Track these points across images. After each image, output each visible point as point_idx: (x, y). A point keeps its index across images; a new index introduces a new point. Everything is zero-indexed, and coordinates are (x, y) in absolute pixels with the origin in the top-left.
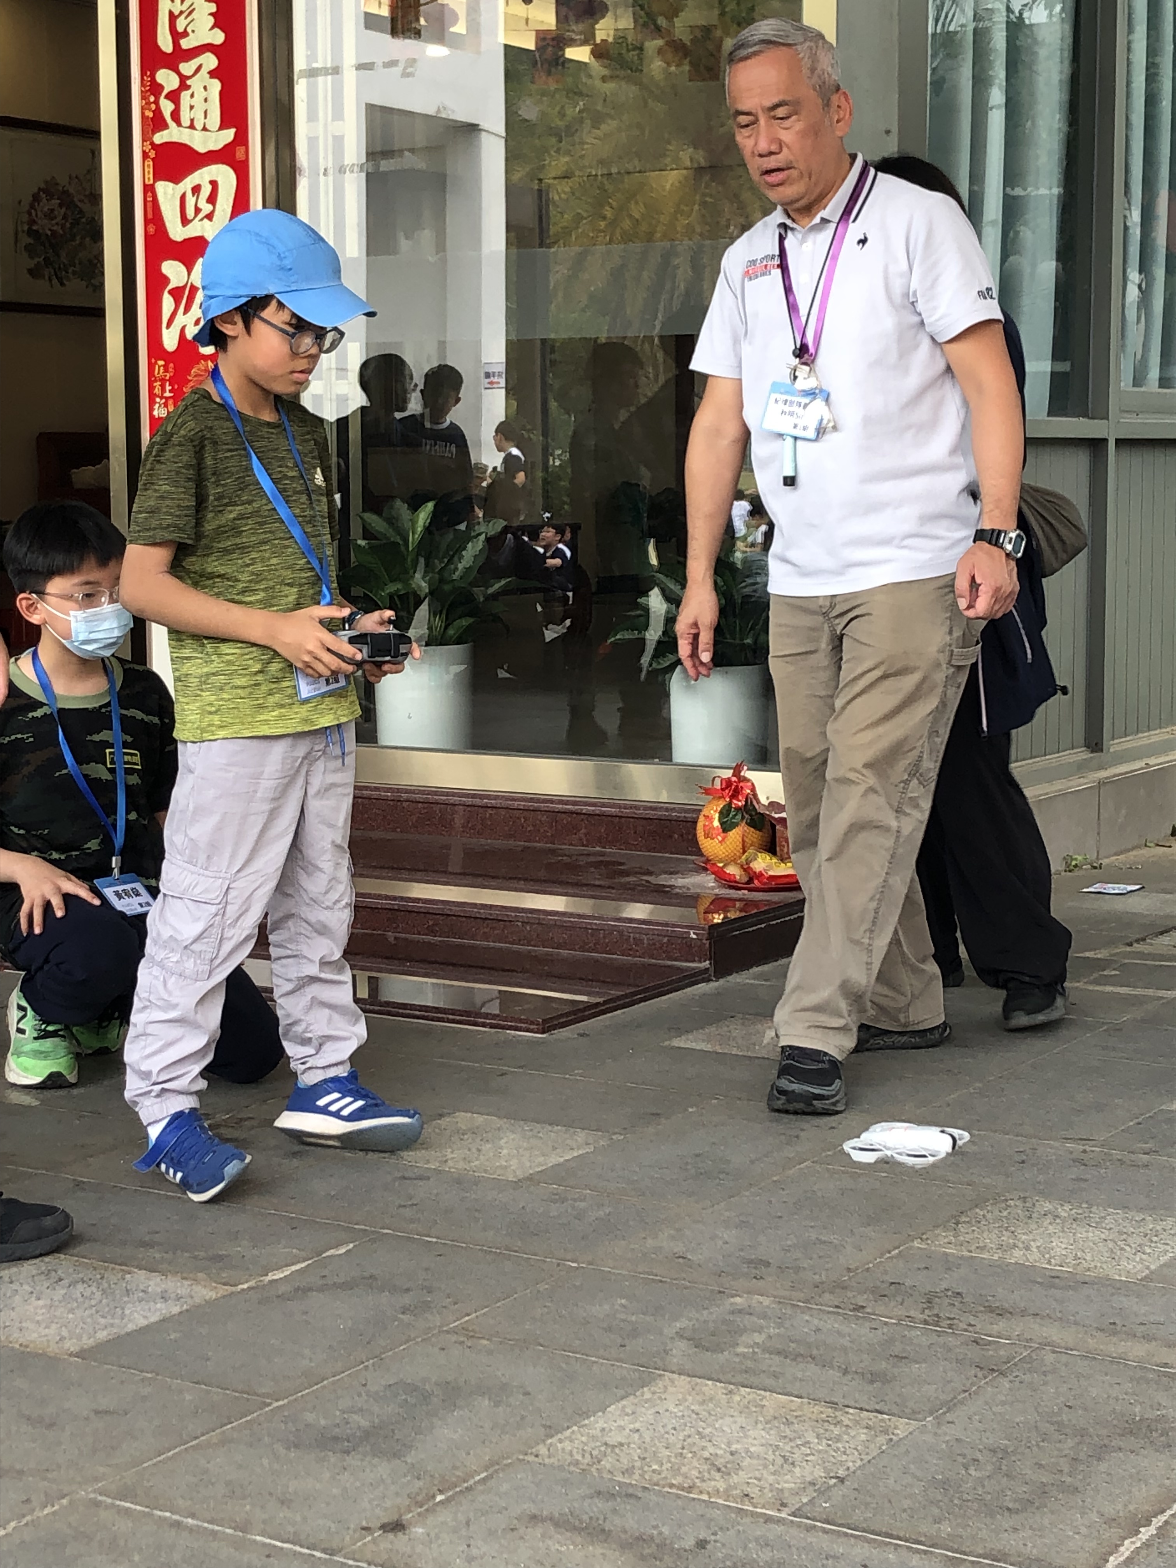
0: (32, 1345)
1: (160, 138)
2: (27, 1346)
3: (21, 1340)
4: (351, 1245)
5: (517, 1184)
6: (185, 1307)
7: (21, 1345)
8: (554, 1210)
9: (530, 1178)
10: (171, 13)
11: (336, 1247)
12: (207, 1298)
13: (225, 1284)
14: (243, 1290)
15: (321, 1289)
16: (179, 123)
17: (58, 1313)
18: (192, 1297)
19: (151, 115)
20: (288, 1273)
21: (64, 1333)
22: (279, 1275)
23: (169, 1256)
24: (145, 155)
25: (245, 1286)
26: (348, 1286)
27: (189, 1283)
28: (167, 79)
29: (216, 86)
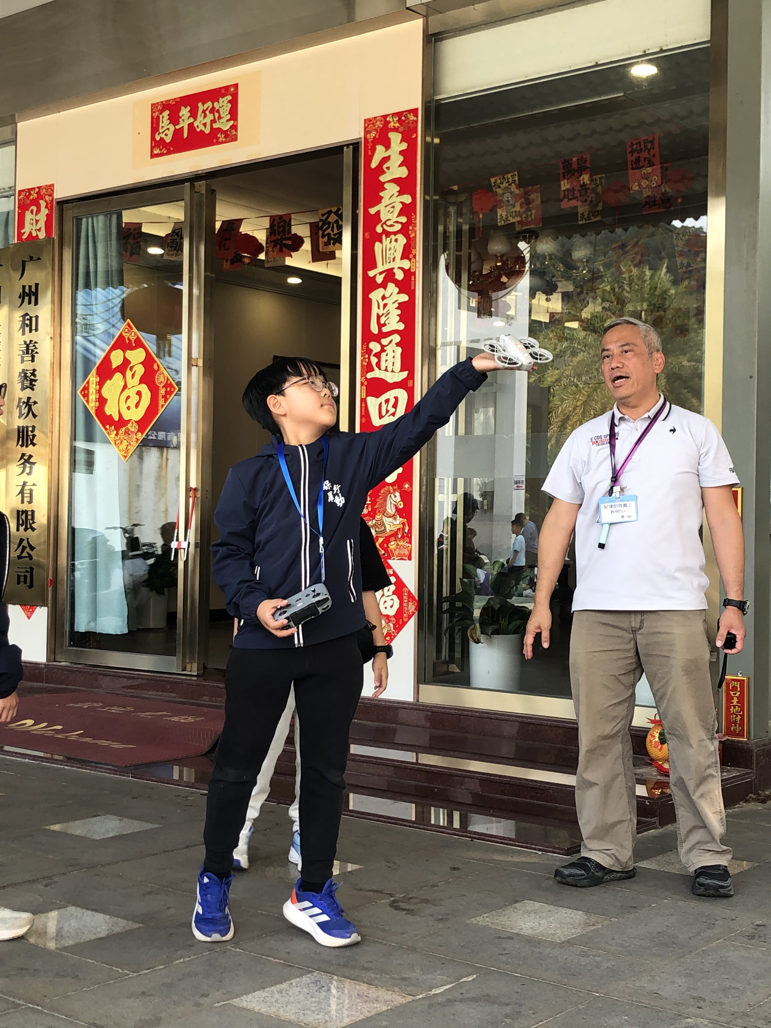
0: (311, 1024)
1: (370, 375)
2: (308, 1025)
3: (305, 1021)
4: (475, 976)
5: (562, 944)
6: (389, 1007)
7: (305, 1024)
8: (583, 961)
9: (568, 942)
10: (378, 315)
11: (466, 976)
12: (401, 1002)
13: (409, 995)
14: (419, 999)
15: (461, 1001)
16: (380, 369)
17: (323, 1007)
18: (392, 1001)
19: (365, 364)
20: (442, 990)
21: (327, 1018)
22: (438, 991)
23: (378, 976)
24: (362, 384)
25: (420, 996)
26: (475, 1000)
27: (391, 993)
28: (375, 347)
29: (399, 350)
